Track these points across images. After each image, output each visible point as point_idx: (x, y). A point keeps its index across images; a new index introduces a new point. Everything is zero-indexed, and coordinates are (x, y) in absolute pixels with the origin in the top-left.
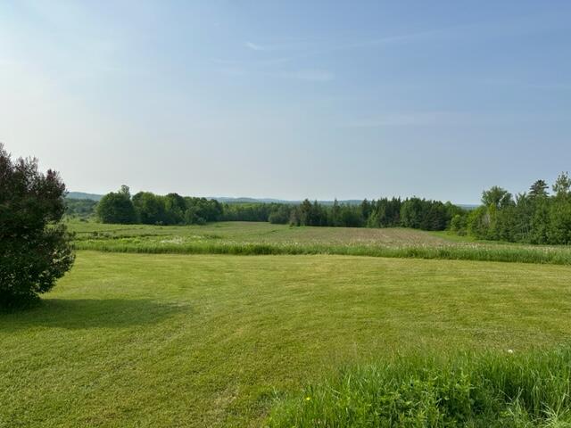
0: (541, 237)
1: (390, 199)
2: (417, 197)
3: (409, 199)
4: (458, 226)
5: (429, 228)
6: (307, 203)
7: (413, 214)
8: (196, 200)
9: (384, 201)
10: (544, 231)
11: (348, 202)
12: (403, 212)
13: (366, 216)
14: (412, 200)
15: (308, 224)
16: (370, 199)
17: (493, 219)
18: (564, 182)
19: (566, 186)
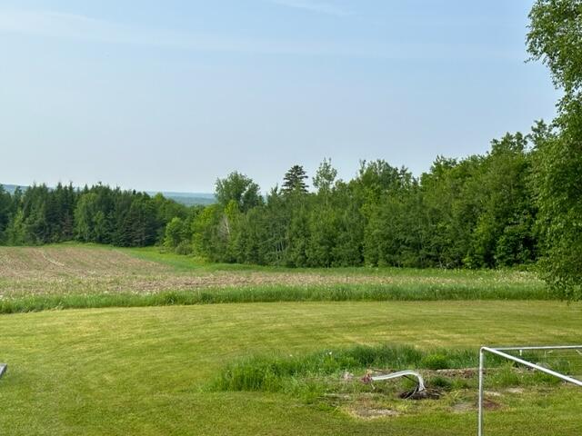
0: (300, 257)
2: (104, 184)
3: (90, 187)
4: (177, 238)
5: (127, 243)
7: (99, 216)
10: (303, 248)
12: (79, 213)
13: (3, 220)
14: (96, 190)
17: (234, 228)
18: (327, 174)
19: (330, 178)
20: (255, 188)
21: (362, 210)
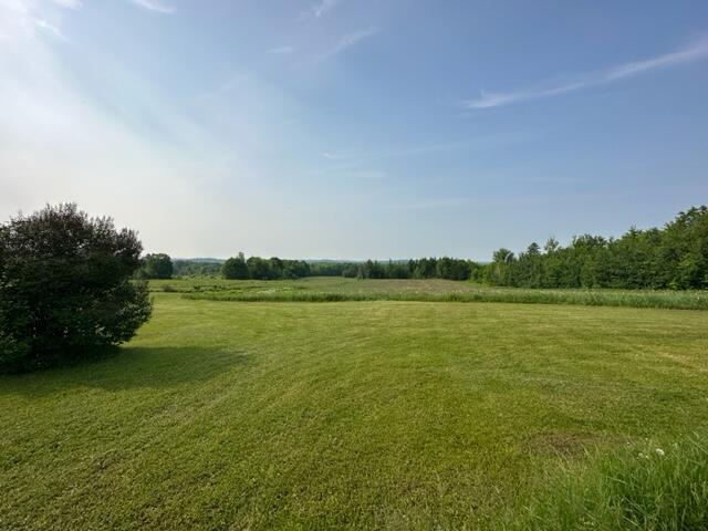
0: (539, 283)
1: (428, 259)
3: (442, 258)
4: (476, 276)
6: (369, 262)
7: (445, 269)
8: (291, 262)
9: (424, 260)
10: (541, 279)
11: (399, 262)
12: (438, 267)
13: (412, 270)
14: (444, 259)
15: (370, 277)
16: (414, 259)
17: (502, 271)
18: (552, 244)
19: (554, 246)
20: (512, 254)
21: (579, 258)
